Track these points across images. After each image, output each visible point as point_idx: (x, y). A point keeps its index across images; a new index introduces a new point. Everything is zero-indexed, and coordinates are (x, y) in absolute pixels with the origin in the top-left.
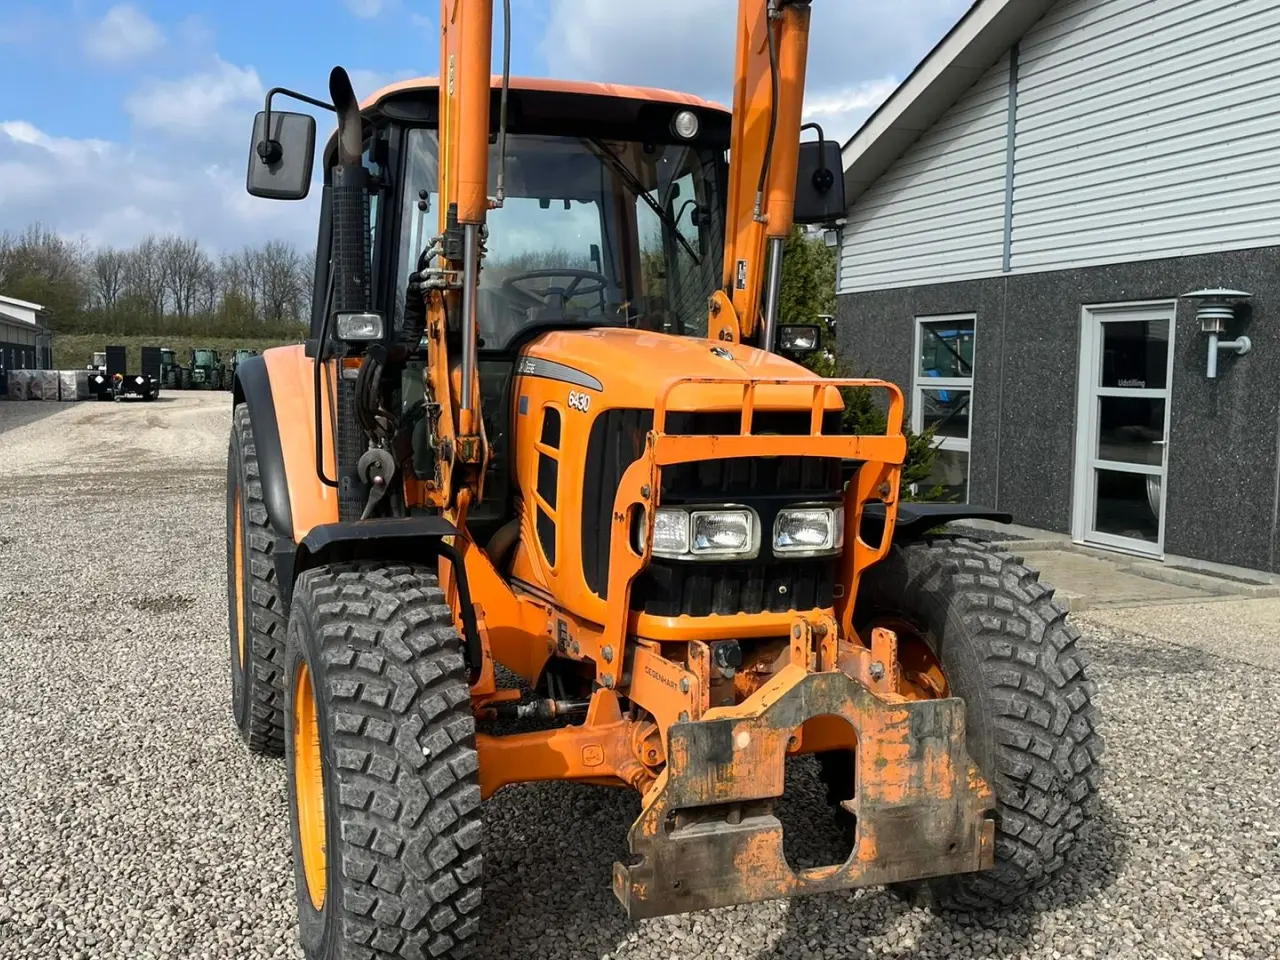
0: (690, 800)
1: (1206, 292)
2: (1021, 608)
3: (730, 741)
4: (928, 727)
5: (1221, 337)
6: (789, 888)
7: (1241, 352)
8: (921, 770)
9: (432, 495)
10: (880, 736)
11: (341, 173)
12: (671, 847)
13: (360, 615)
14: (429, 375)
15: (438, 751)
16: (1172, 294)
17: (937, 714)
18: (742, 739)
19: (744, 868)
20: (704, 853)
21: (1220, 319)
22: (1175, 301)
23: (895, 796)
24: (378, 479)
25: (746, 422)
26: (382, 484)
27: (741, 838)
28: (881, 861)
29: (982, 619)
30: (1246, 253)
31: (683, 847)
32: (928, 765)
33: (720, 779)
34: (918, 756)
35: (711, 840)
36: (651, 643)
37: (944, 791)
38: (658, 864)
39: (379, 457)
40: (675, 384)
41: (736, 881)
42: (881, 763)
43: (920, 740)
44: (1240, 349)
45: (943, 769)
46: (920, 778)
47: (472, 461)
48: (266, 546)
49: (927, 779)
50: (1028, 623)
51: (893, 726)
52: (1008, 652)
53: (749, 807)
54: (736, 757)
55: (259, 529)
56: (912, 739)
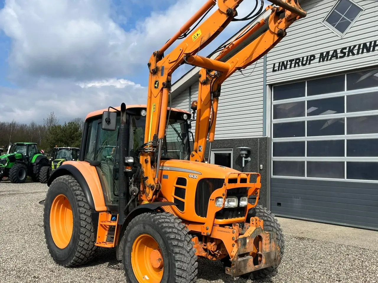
0: (241, 253)
1: (241, 148)
2: (269, 216)
3: (246, 241)
4: (271, 237)
5: (245, 158)
6: (254, 269)
7: (249, 161)
8: (271, 245)
9: (142, 197)
10: (265, 239)
11: (123, 126)
12: (238, 262)
13: (168, 222)
14: (143, 170)
15: (191, 248)
16: (232, 147)
17: (273, 234)
18: (248, 241)
19: (248, 266)
20: (242, 263)
21: (245, 154)
22: (232, 149)
23: (268, 251)
24: (135, 194)
25: (239, 180)
26: (135, 195)
27: (248, 260)
28: (266, 263)
29: (264, 218)
30: (249, 139)
31: (240, 262)
32: (272, 244)
33: (245, 248)
34: (270, 242)
35: (244, 260)
36: (218, 225)
37: (273, 249)
38: (236, 265)
39: (135, 189)
40: (230, 174)
41: (247, 268)
42: (266, 244)
43: (271, 240)
44: (248, 160)
45: (273, 245)
46: (271, 247)
47: (158, 189)
48: (84, 212)
49: (272, 247)
50: (271, 218)
51: (267, 237)
52: (269, 224)
53: (247, 254)
54: (247, 244)
55: (81, 208)
56: (270, 239)
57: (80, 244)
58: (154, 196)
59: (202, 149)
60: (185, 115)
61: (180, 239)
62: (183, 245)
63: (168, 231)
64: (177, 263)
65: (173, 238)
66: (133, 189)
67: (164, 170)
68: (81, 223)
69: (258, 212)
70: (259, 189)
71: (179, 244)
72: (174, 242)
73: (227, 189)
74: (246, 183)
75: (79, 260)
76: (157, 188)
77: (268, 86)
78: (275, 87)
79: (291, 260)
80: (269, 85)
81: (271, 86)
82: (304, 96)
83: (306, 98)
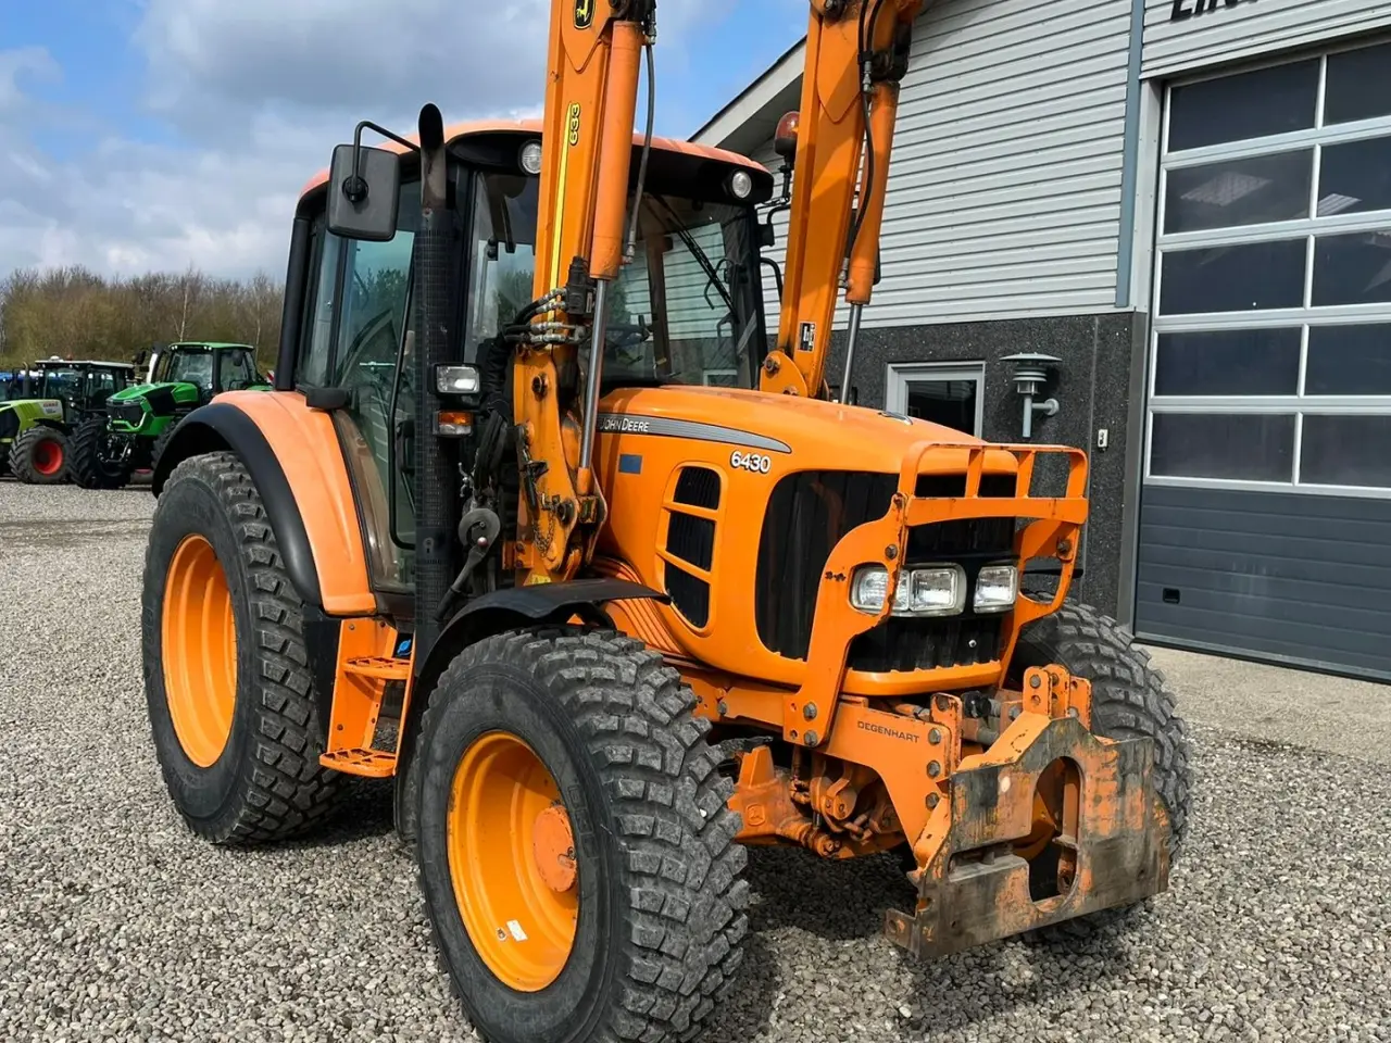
0: (968, 843)
1: (1021, 356)
2: (1122, 656)
3: (996, 785)
4: (1129, 765)
5: (1036, 399)
6: (1032, 921)
7: (1050, 414)
8: (1123, 804)
9: (520, 557)
10: (1098, 775)
11: (429, 216)
12: (951, 889)
13: (606, 680)
14: (527, 432)
15: (714, 812)
16: (980, 356)
17: (1136, 752)
18: (1005, 784)
19: (1001, 905)
20: (974, 893)
21: (1036, 382)
22: (983, 363)
23: (1106, 830)
24: (482, 540)
25: (972, 484)
26: (483, 546)
27: (1000, 877)
28: (1094, 891)
29: (1095, 666)
30: (1053, 321)
31: (960, 889)
32: (1128, 799)
33: (990, 822)
34: (1122, 791)
35: (981, 881)
36: (861, 699)
37: (1136, 823)
38: (942, 907)
39: (483, 517)
40: (926, 449)
41: (995, 918)
42: (1097, 800)
43: (1124, 777)
44: (1049, 410)
45: (1137, 803)
46: (1123, 812)
47: (589, 521)
48: (278, 615)
49: (1127, 812)
50: (1130, 669)
51: (1106, 765)
52: (1122, 696)
53: (1000, 848)
54: (1000, 800)
55: (267, 596)
56: (1120, 778)
57: (262, 754)
58: (575, 555)
59: (817, 339)
60: (740, 177)
61: (657, 765)
62: (670, 796)
63: (602, 727)
64: (640, 886)
65: (623, 760)
66: (474, 520)
67: (626, 432)
68: (265, 662)
69: (1071, 637)
70: (1076, 525)
71: (651, 792)
72: (624, 784)
73: (907, 527)
74: (1012, 494)
75: (266, 819)
76: (588, 516)
77: (1146, 87)
78: (1179, 88)
79: (1216, 847)
80: (1152, 80)
81: (1160, 84)
82: (1312, 124)
83: (1320, 135)
